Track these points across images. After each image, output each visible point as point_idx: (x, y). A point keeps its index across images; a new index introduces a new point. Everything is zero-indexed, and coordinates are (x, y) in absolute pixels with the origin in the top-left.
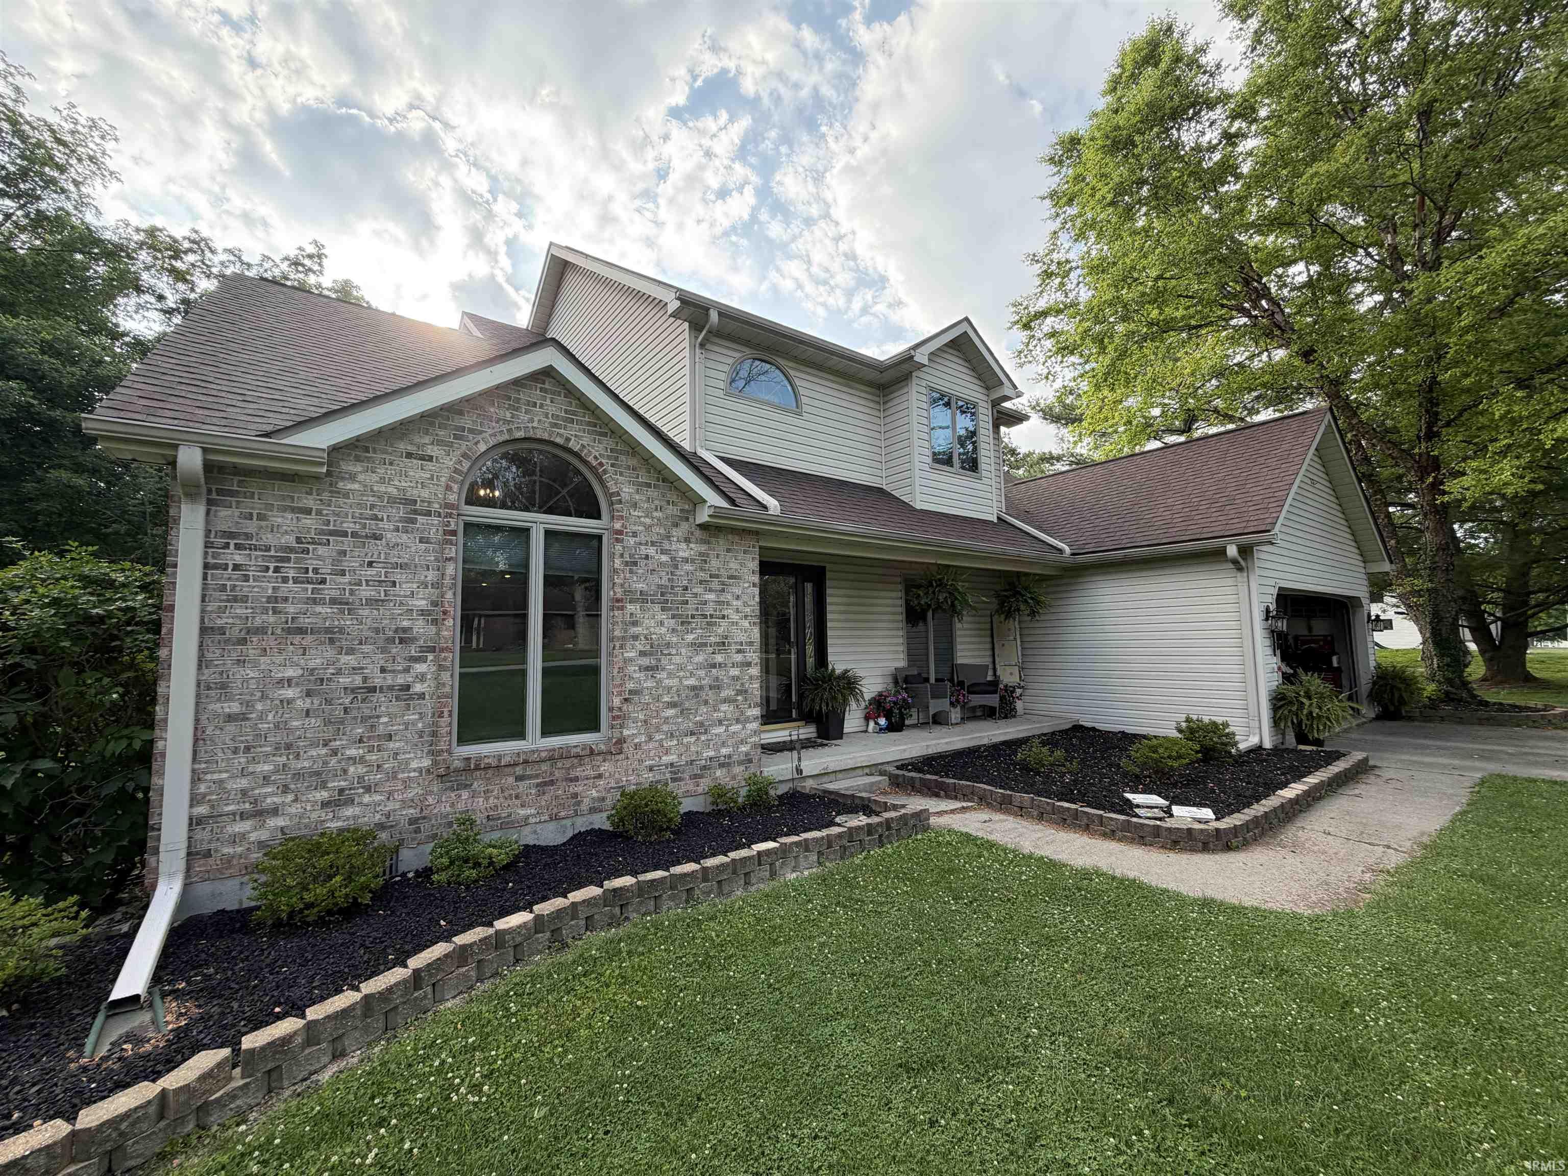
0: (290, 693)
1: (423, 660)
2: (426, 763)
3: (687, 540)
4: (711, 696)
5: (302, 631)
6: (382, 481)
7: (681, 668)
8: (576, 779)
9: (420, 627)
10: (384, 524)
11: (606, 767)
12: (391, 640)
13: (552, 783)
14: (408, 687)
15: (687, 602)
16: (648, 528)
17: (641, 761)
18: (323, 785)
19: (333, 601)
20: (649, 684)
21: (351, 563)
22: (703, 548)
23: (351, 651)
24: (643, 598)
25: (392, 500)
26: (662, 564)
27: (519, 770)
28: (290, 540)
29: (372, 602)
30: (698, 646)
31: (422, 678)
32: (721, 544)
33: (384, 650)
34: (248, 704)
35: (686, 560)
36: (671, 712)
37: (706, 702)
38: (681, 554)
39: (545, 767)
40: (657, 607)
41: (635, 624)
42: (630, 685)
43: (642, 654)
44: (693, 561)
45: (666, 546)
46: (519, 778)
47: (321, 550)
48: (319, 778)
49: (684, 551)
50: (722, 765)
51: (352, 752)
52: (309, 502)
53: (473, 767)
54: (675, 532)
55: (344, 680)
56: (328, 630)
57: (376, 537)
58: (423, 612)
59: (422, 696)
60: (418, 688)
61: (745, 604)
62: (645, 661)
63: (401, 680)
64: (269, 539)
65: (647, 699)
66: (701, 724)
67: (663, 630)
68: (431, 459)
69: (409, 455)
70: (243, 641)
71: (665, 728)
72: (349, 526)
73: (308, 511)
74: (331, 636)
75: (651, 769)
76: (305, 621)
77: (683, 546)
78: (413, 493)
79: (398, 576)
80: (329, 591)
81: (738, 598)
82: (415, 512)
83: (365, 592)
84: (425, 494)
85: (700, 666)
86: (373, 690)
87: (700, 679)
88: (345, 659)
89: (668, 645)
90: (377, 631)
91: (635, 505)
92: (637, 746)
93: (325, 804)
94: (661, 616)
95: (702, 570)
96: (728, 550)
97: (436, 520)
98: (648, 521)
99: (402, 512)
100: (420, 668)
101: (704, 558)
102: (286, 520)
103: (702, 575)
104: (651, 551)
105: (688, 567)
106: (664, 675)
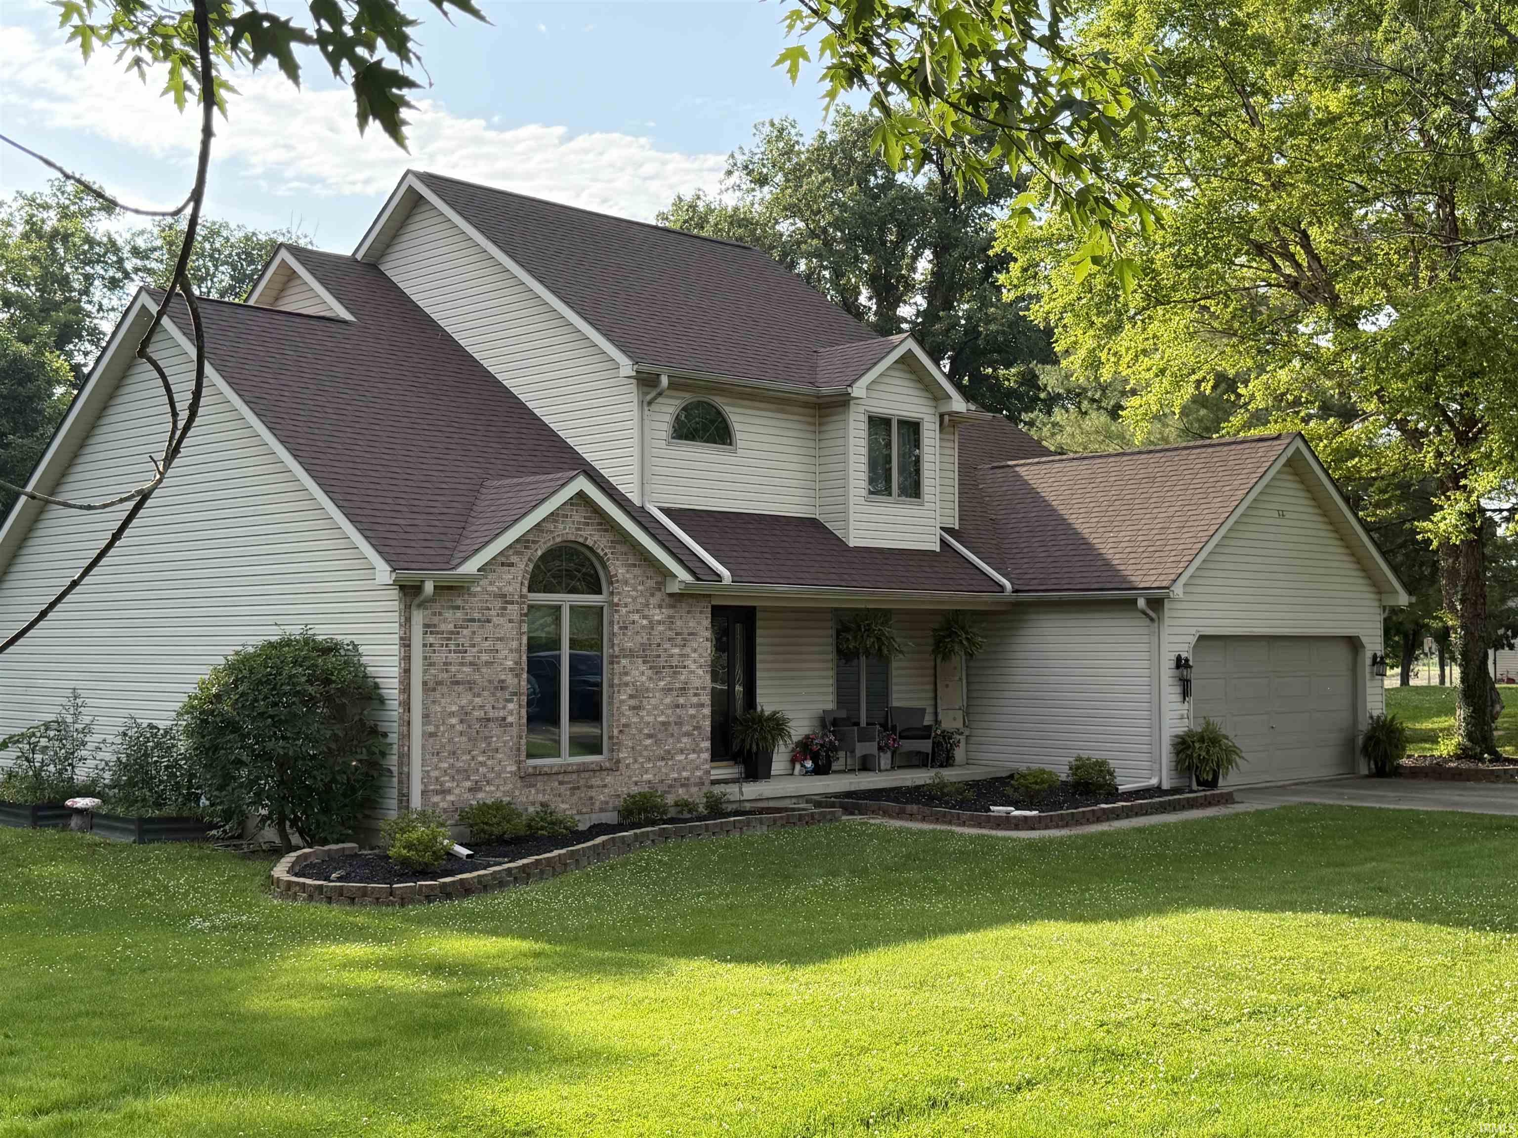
0: (454, 721)
1: (510, 701)
2: (514, 768)
3: (660, 607)
4: (675, 729)
5: (457, 683)
6: (491, 584)
7: (655, 708)
8: (591, 787)
9: (511, 680)
10: (493, 612)
11: (609, 779)
12: (496, 688)
13: (578, 788)
14: (504, 719)
15: (659, 656)
16: (634, 599)
17: (630, 777)
18: (468, 778)
19: (471, 664)
20: (635, 720)
21: (477, 639)
22: (671, 612)
23: (479, 695)
24: (631, 654)
25: (496, 596)
26: (643, 627)
27: (560, 777)
28: (451, 627)
29: (488, 664)
30: (668, 690)
31: (511, 713)
32: (683, 609)
33: (493, 695)
34: (437, 727)
35: (659, 622)
36: (648, 742)
37: (672, 735)
38: (656, 618)
39: (574, 776)
40: (640, 660)
41: (626, 674)
42: (624, 720)
43: (631, 697)
44: (664, 623)
45: (646, 613)
46: (561, 783)
47: (465, 632)
48: (466, 773)
49: (658, 615)
50: (682, 785)
51: (481, 759)
52: (459, 602)
53: (538, 773)
54: (653, 601)
55: (476, 714)
56: (469, 682)
57: (489, 621)
58: (511, 670)
59: (511, 725)
60: (510, 719)
61: (701, 656)
62: (632, 702)
63: (502, 714)
64: (443, 627)
65: (634, 731)
66: (668, 752)
67: (644, 678)
68: (512, 565)
69: (503, 564)
70: (434, 690)
71: (645, 753)
72: (476, 616)
73: (458, 608)
74: (470, 685)
75: (636, 784)
76: (459, 677)
77: (658, 611)
78: (505, 590)
79: (499, 646)
80: (469, 658)
81: (695, 651)
82: (507, 602)
83: (485, 657)
84: (511, 589)
85: (668, 707)
86: (488, 720)
87: (668, 716)
88: (477, 700)
89: (647, 690)
90: (490, 682)
91: (626, 583)
92: (628, 766)
93: (470, 790)
94: (643, 668)
95: (670, 629)
96: (689, 612)
97: (516, 607)
98: (634, 593)
99: (498, 604)
100: (511, 706)
101: (671, 618)
102: (448, 614)
104: (636, 617)
105: (661, 628)
106: (644, 713)
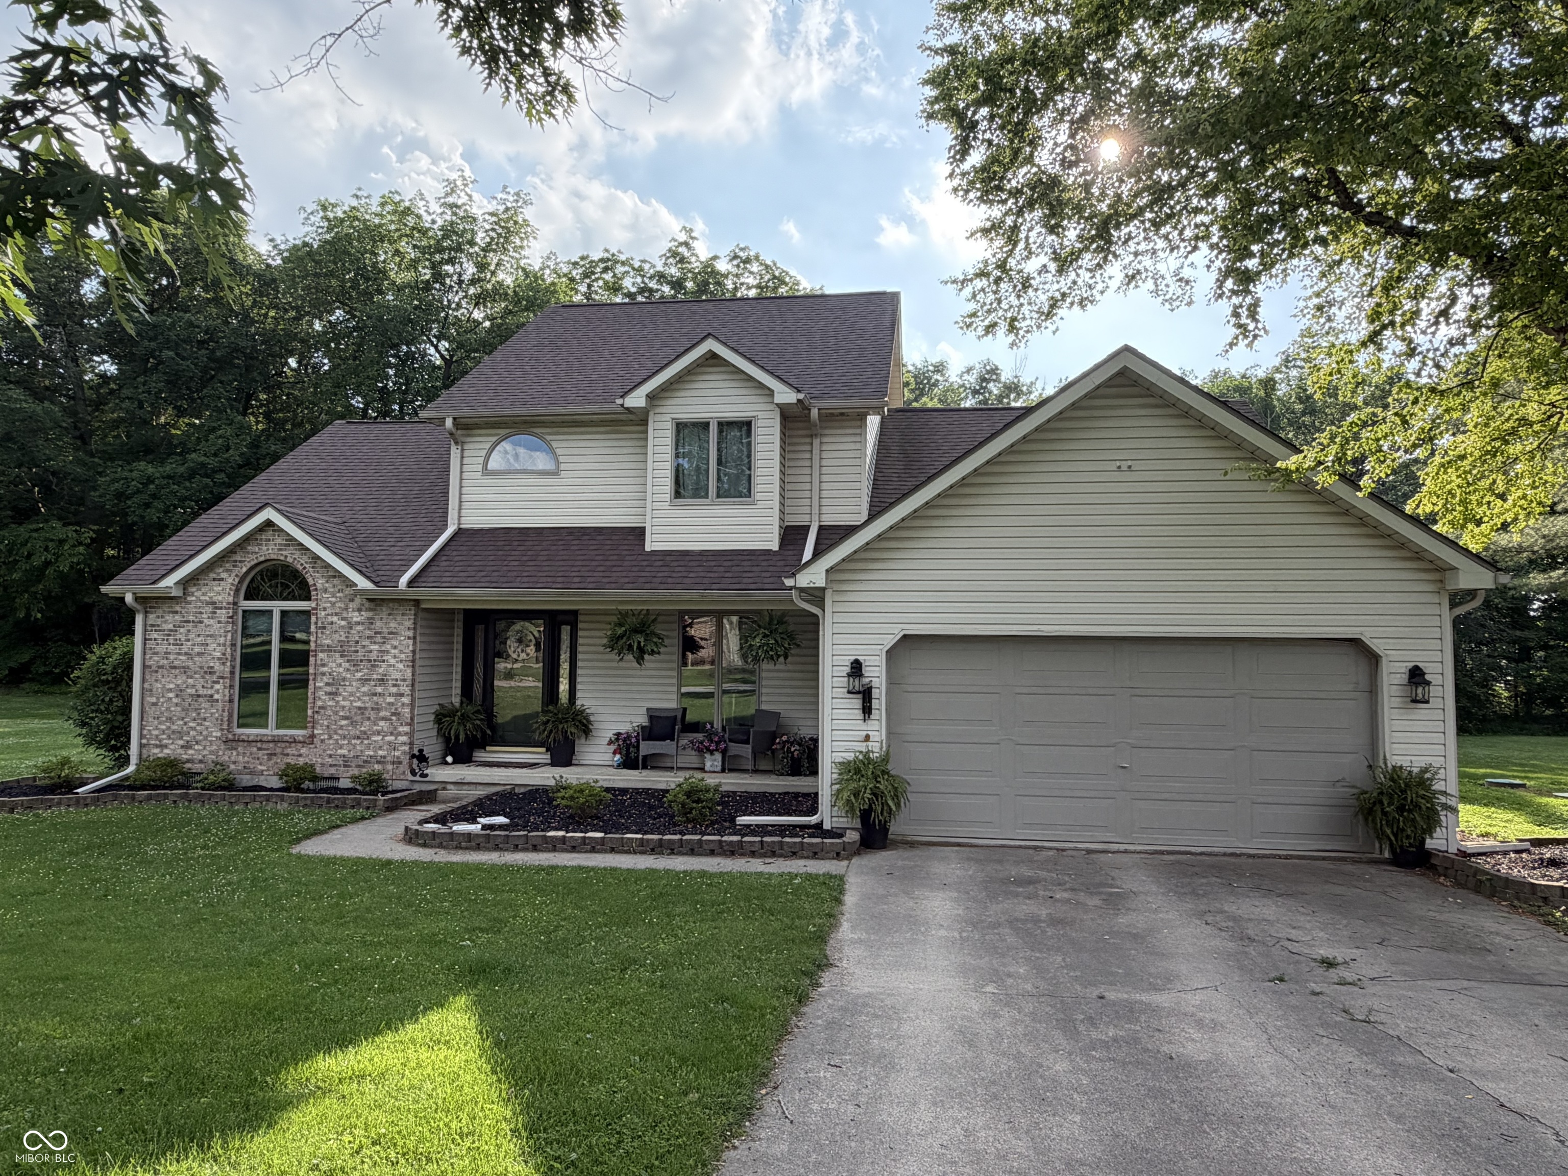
0: (171, 695)
1: (218, 682)
2: (219, 734)
3: (359, 610)
4: (373, 715)
5: (175, 668)
6: (204, 594)
7: (351, 694)
8: (288, 755)
9: (217, 666)
10: (205, 616)
11: (304, 751)
12: (206, 672)
13: (275, 754)
14: (211, 696)
15: (357, 651)
16: (333, 604)
17: (324, 750)
18: (181, 738)
19: (186, 654)
20: (330, 703)
21: (191, 636)
22: (370, 614)
23: (191, 677)
24: (329, 649)
25: (208, 603)
26: (343, 627)
27: (259, 745)
28: (171, 626)
29: (199, 654)
31: (217, 692)
32: (385, 611)
33: (203, 677)
34: (158, 698)
35: (358, 623)
37: (369, 719)
38: (355, 619)
39: (271, 745)
40: (337, 655)
41: (323, 665)
42: (319, 703)
43: (327, 684)
44: (363, 624)
45: (345, 615)
46: (260, 749)
47: (182, 630)
48: (180, 734)
49: (356, 617)
50: (378, 762)
51: (191, 724)
52: (178, 608)
53: (238, 740)
54: (351, 605)
55: (189, 691)
56: (184, 667)
57: (201, 622)
58: (219, 659)
59: (217, 701)
60: (216, 697)
61: (401, 652)
62: (328, 689)
63: (210, 692)
64: (165, 626)
65: (329, 712)
66: (365, 733)
67: (341, 670)
68: (222, 579)
69: (214, 580)
70: (157, 672)
71: (340, 732)
72: (191, 618)
73: (176, 612)
74: (185, 669)
75: (330, 756)
76: (176, 663)
77: (356, 614)
78: (215, 599)
79: (209, 640)
80: (185, 649)
81: (395, 648)
82: (216, 608)
83: (197, 649)
84: (220, 598)
85: (365, 694)
86: (199, 696)
87: (364, 702)
88: (190, 681)
89: (344, 679)
90: (201, 668)
91: (326, 591)
92: (322, 741)
93: (182, 747)
94: (340, 661)
95: (369, 629)
96: (390, 614)
97: (224, 611)
98: (333, 600)
99: (209, 609)
100: (217, 686)
101: (371, 621)
102: (169, 617)
103: (368, 633)
104: (335, 619)
105: (360, 628)
106: (341, 698)
